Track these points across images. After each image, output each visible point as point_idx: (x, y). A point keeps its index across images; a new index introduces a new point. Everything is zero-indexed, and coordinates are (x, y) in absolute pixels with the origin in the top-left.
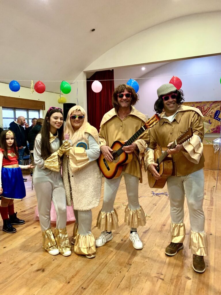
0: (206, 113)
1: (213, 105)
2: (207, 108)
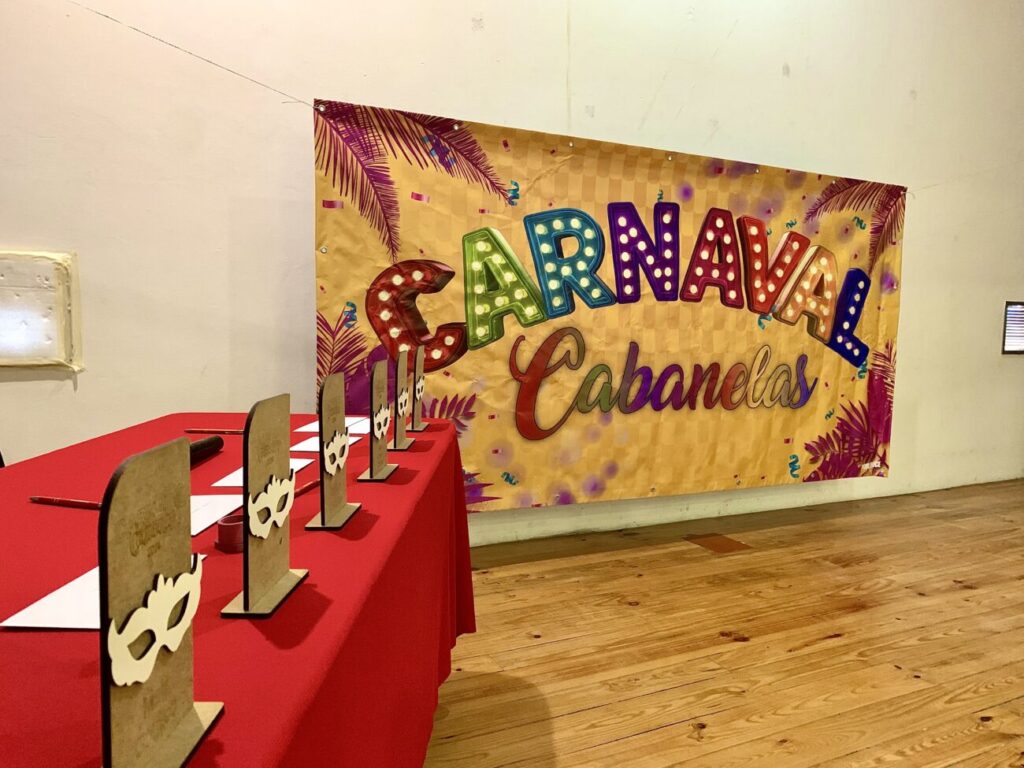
1: (828, 220)
2: (786, 243)
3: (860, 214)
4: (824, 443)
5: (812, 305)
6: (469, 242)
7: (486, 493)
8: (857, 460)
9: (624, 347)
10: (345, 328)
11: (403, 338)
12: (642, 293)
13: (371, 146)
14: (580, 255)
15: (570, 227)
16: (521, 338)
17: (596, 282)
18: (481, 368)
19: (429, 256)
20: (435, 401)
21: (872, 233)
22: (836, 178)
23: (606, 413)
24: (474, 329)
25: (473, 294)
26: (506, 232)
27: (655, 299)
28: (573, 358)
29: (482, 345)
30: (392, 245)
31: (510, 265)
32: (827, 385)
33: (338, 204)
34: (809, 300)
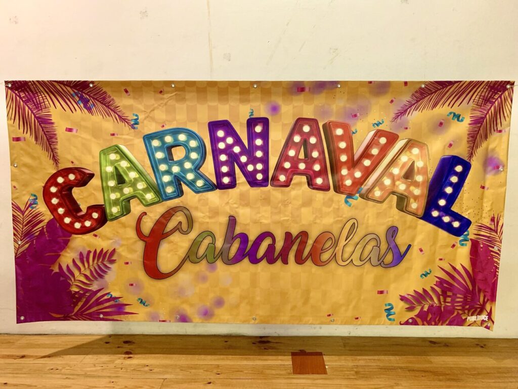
0: (368, 172)
1: (419, 117)
2: (373, 139)
3: (456, 109)
4: (421, 297)
5: (402, 187)
6: (104, 154)
7: (127, 309)
8: (460, 312)
9: (224, 220)
10: (30, 209)
11: (66, 214)
12: (237, 182)
13: (40, 103)
14: (187, 158)
15: (178, 140)
16: (145, 214)
17: (200, 176)
18: (117, 232)
19: (77, 165)
20: (89, 252)
21: (470, 124)
22: (424, 83)
23: (211, 264)
24: (110, 208)
25: (108, 187)
26: (130, 146)
27: (249, 186)
28: (184, 226)
29: (117, 218)
30: (55, 159)
31: (134, 167)
32: (421, 250)
33: (22, 139)
34: (397, 183)
